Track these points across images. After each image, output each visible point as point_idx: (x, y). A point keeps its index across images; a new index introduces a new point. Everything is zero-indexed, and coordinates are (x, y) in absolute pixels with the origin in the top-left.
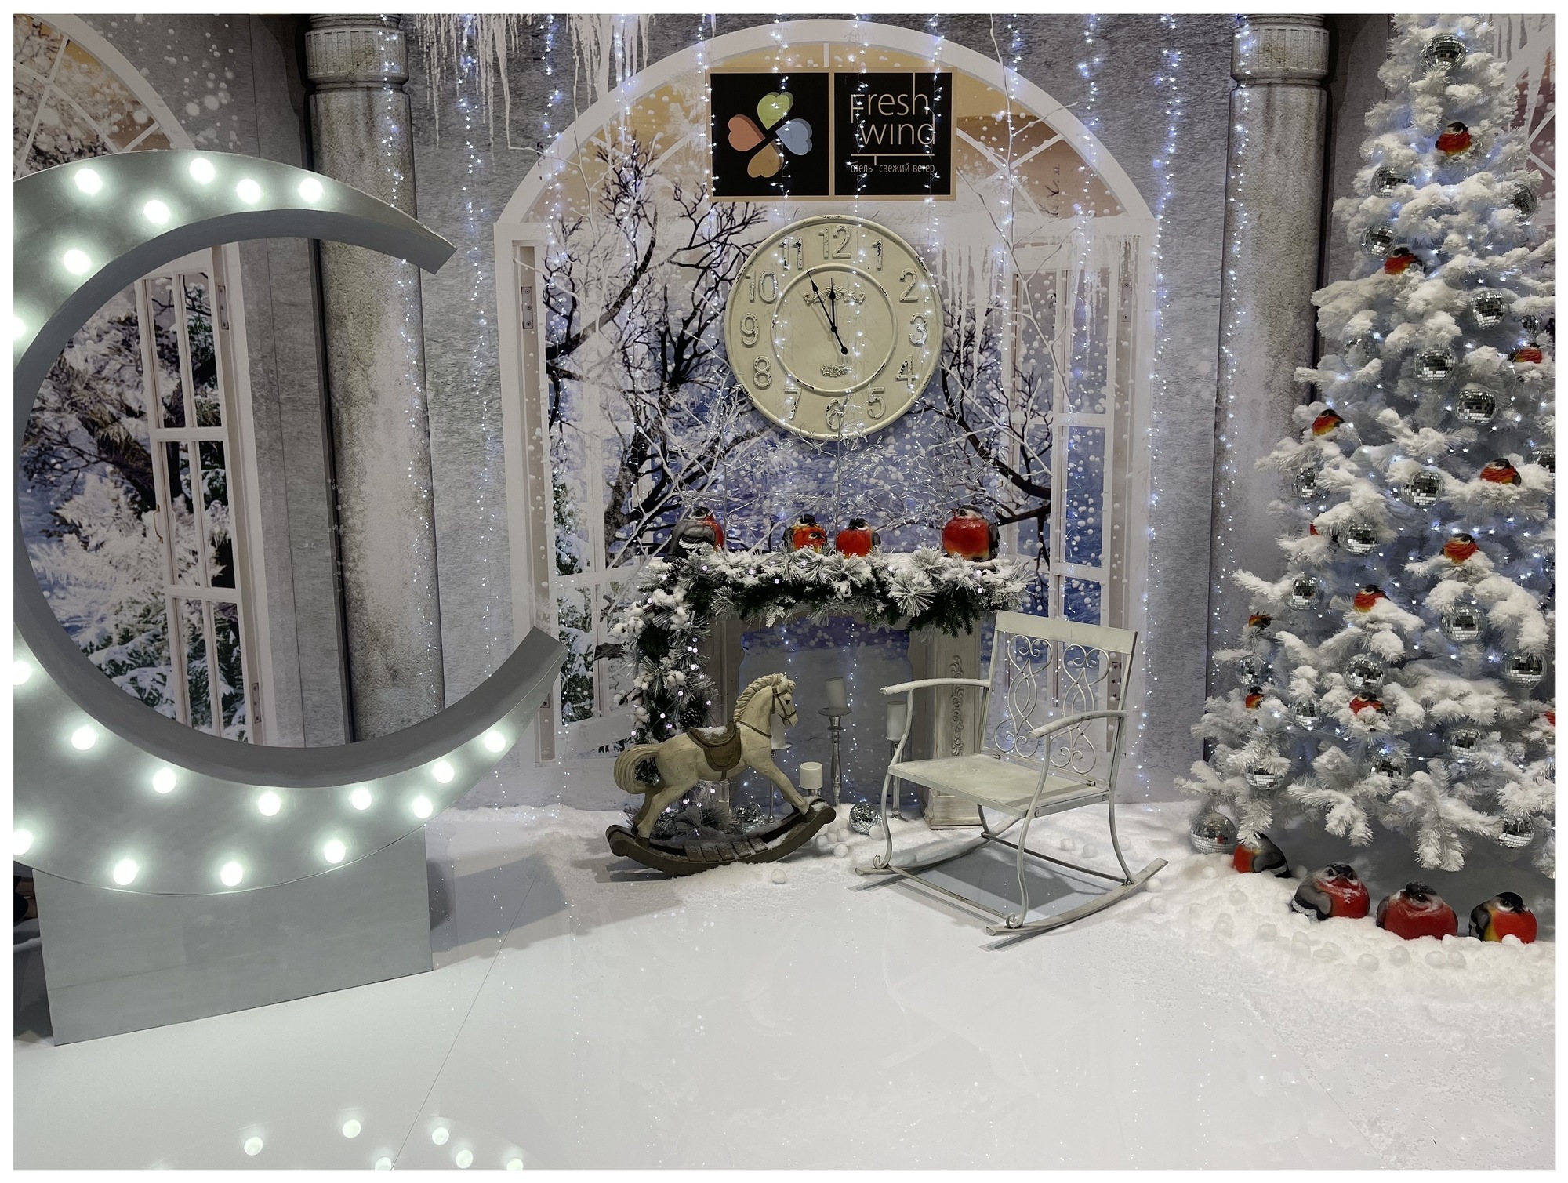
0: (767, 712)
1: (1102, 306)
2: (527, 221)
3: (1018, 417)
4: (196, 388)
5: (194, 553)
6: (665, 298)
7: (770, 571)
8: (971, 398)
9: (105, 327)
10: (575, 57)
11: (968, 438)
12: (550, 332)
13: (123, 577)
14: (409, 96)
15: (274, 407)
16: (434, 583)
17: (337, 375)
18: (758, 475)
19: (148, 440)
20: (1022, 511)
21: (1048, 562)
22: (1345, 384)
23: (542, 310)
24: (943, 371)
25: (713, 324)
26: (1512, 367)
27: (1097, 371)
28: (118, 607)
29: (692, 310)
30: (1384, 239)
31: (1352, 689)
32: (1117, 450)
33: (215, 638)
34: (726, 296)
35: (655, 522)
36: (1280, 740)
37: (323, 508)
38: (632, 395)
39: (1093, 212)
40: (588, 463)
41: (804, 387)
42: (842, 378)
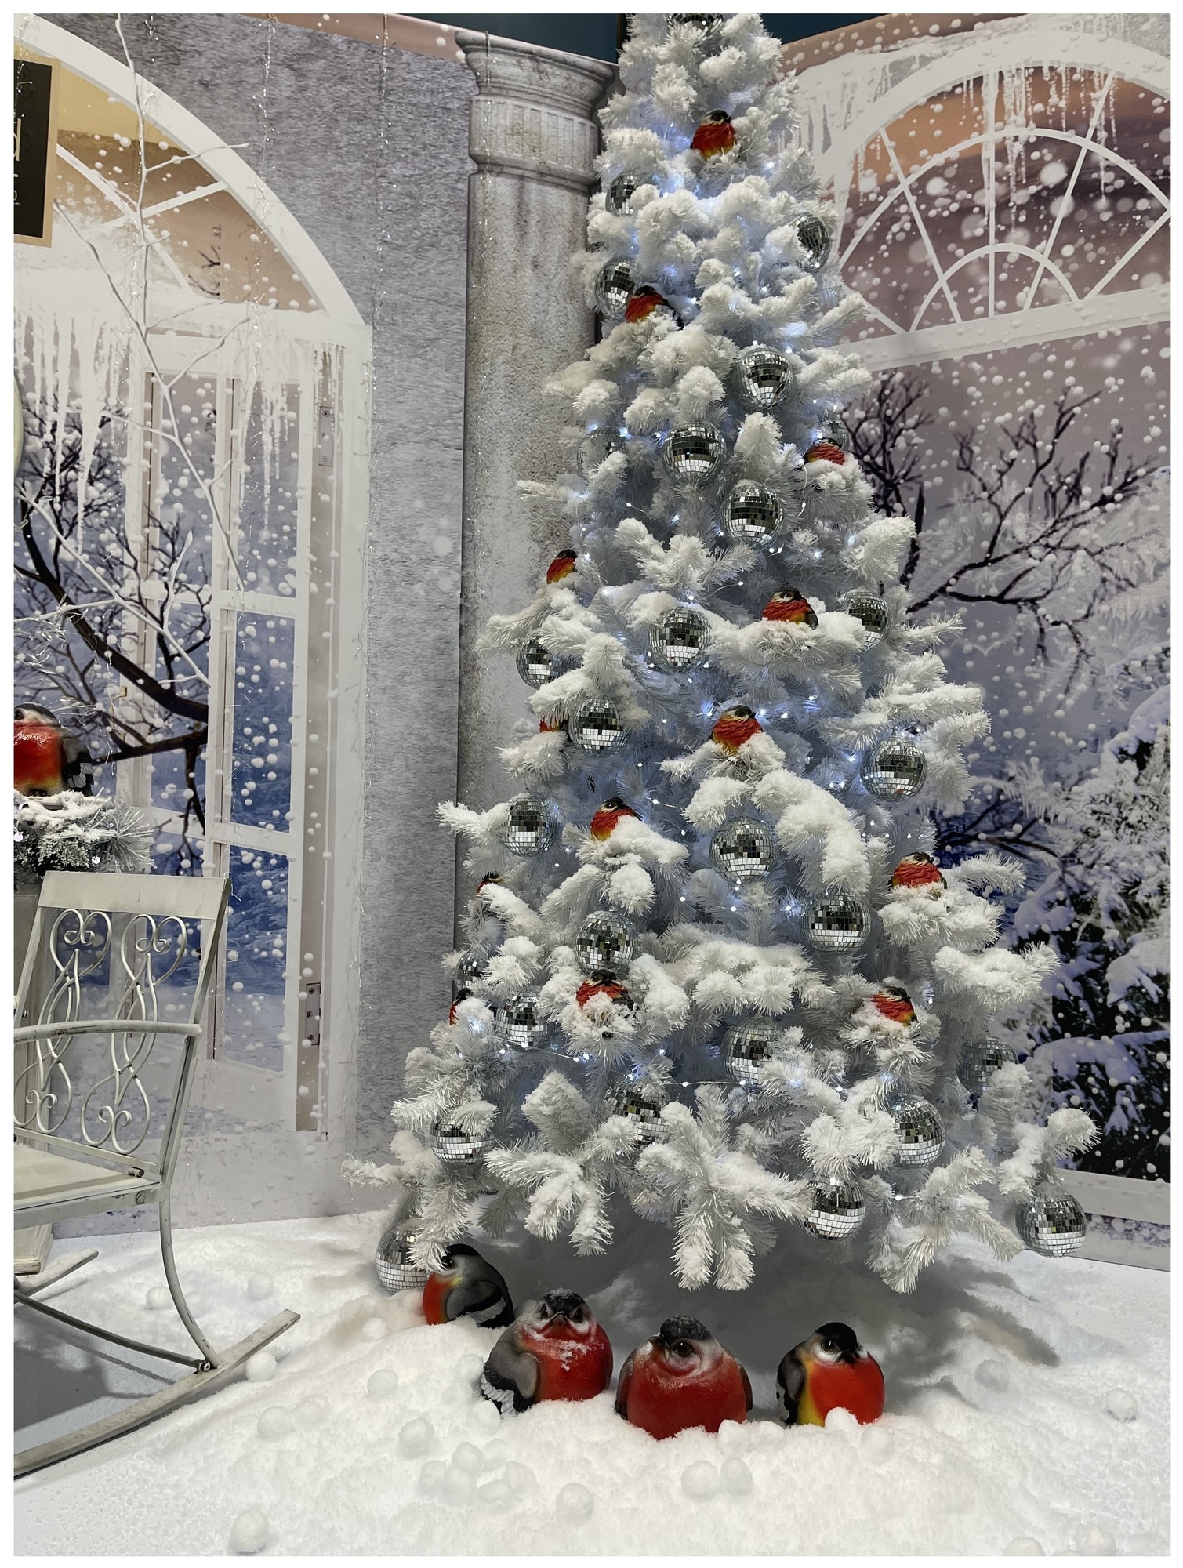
1: (289, 439)
3: (153, 590)
8: (72, 551)
11: (67, 614)
20: (159, 737)
21: (202, 821)
22: (582, 504)
24: (24, 504)
27: (281, 533)
30: (624, 284)
32: (313, 654)
36: (485, 1073)
39: (273, 301)
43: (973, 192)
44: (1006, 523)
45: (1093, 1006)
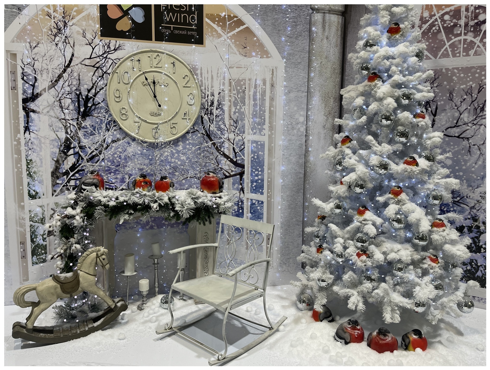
1: (263, 94)
2: (13, 42)
3: (232, 136)
6: (79, 79)
7: (121, 199)
8: (213, 128)
11: (212, 143)
12: (24, 92)
18: (123, 157)
20: (234, 173)
21: (244, 193)
22: (353, 126)
23: (20, 82)
24: (202, 116)
25: (101, 92)
26: (415, 120)
27: (262, 119)
29: (92, 85)
30: (367, 69)
31: (357, 248)
32: (269, 150)
34: (107, 80)
35: (75, 176)
36: (330, 267)
38: (64, 121)
39: (260, 56)
40: (43, 150)
41: (142, 120)
42: (159, 117)
43: (458, 20)
44: (462, 116)
45: (476, 245)
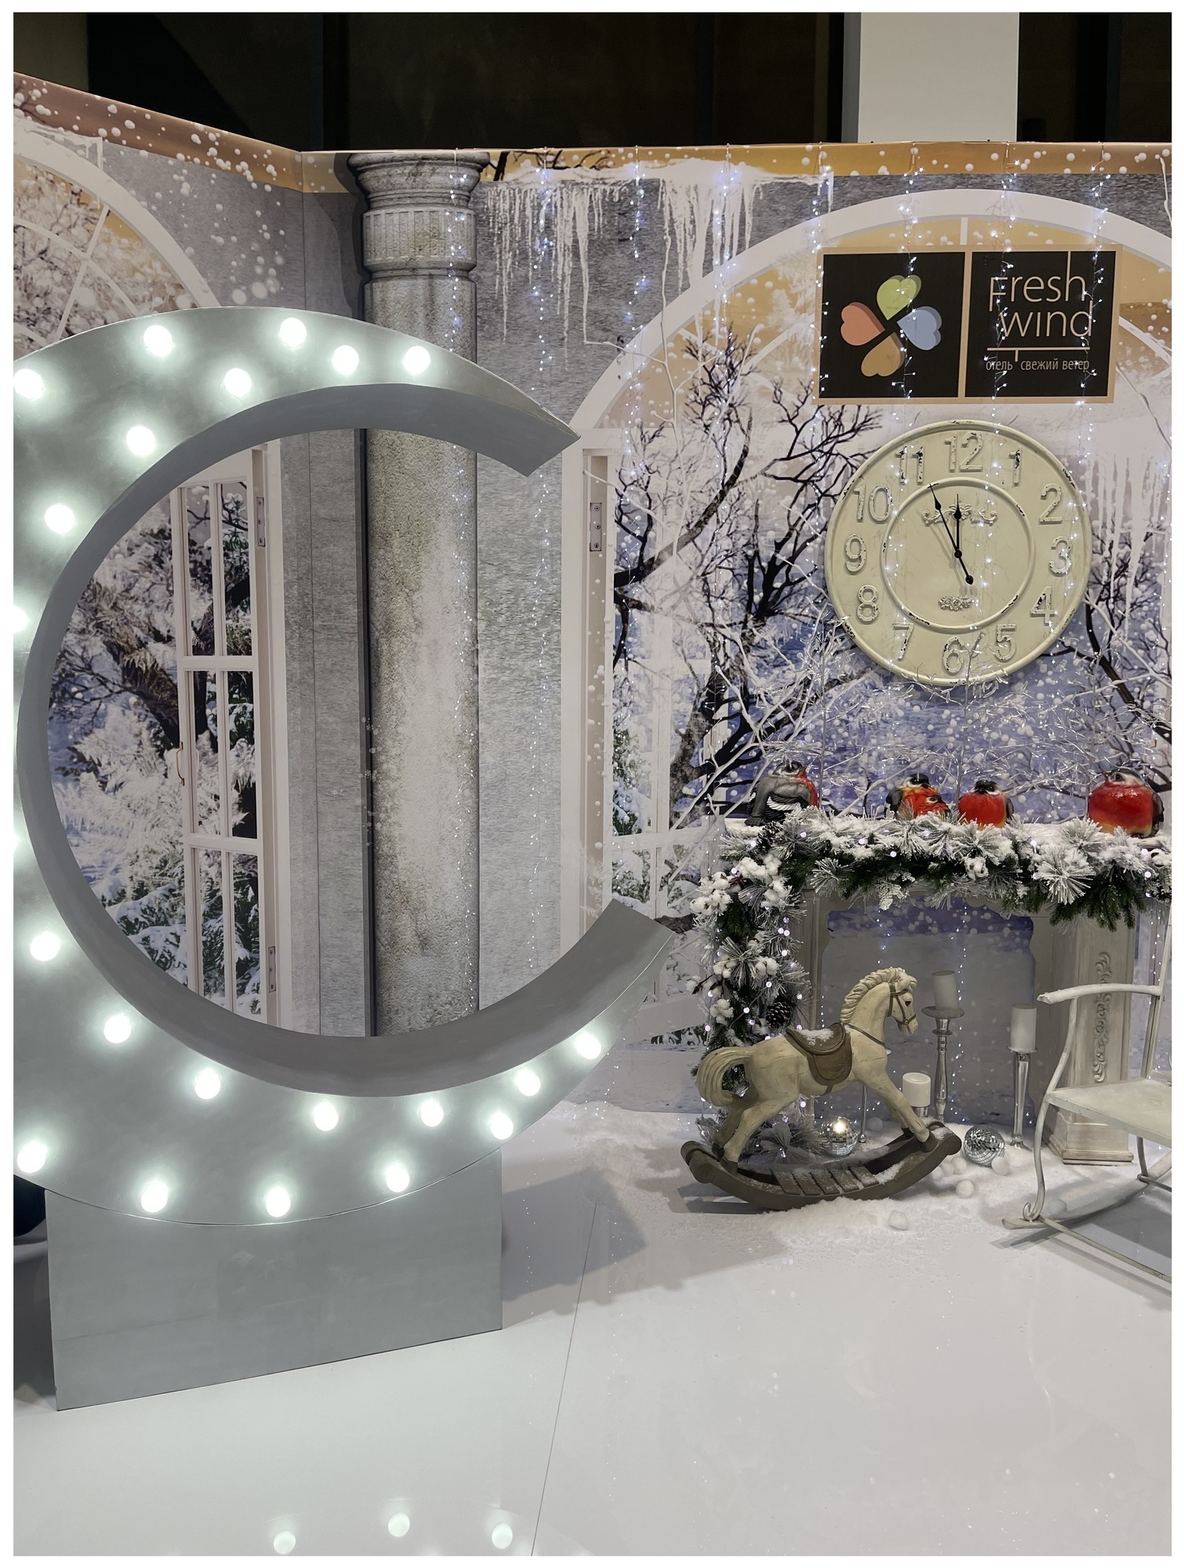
0: (882, 1015)
2: (601, 427)
4: (228, 611)
5: (217, 797)
6: (756, 516)
8: (1120, 639)
9: (136, 541)
10: (667, 237)
11: (1116, 686)
12: (621, 555)
13: (141, 822)
14: (476, 283)
15: (308, 635)
16: (474, 840)
17: (378, 601)
18: (855, 726)
19: (174, 668)
23: (612, 530)
24: (1088, 606)
25: (811, 547)
28: (134, 857)
29: (786, 530)
33: (233, 894)
34: (828, 515)
35: (728, 777)
37: (355, 750)
38: (710, 630)
40: (655, 706)
41: (917, 622)
42: (965, 612)
